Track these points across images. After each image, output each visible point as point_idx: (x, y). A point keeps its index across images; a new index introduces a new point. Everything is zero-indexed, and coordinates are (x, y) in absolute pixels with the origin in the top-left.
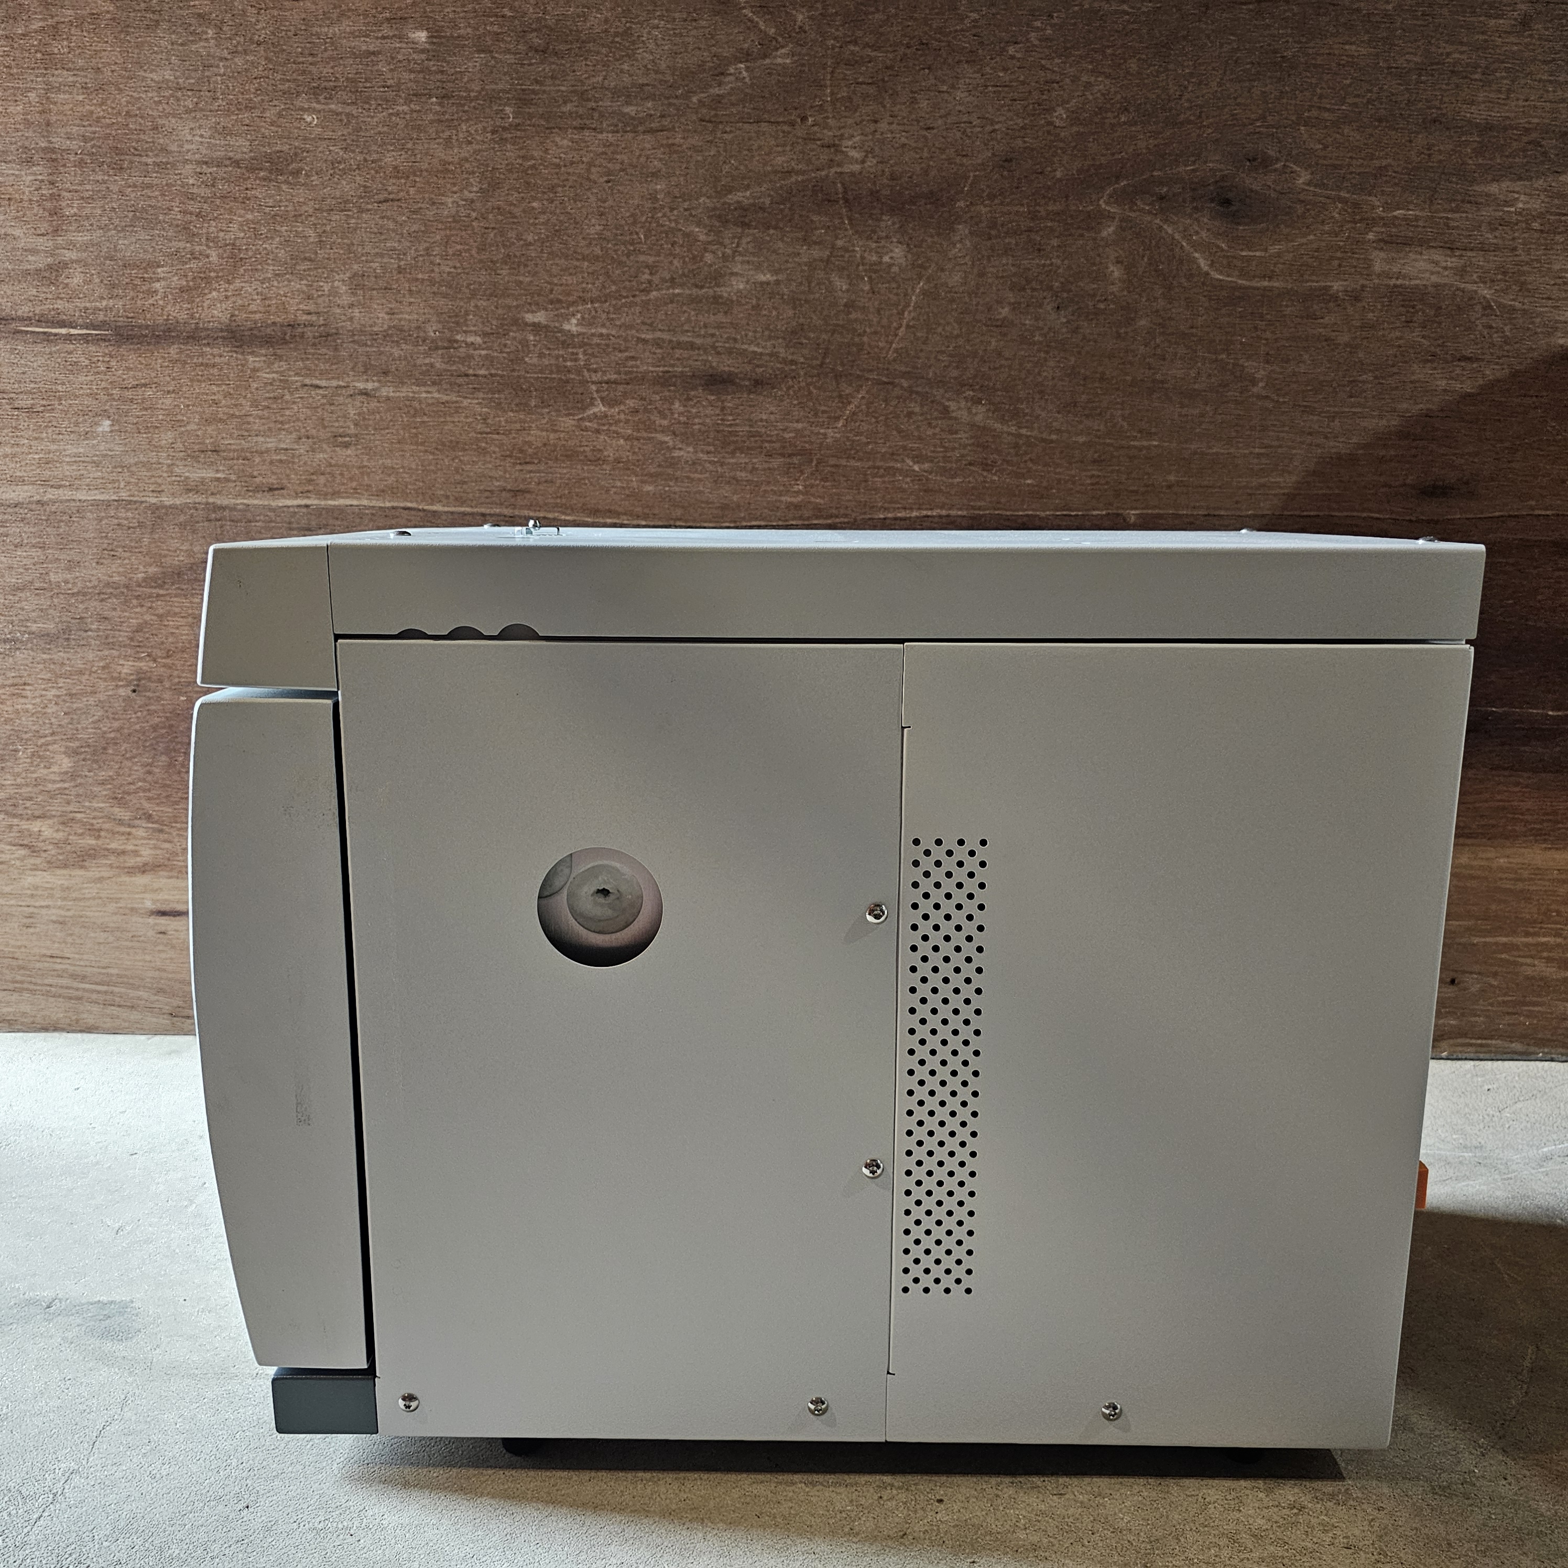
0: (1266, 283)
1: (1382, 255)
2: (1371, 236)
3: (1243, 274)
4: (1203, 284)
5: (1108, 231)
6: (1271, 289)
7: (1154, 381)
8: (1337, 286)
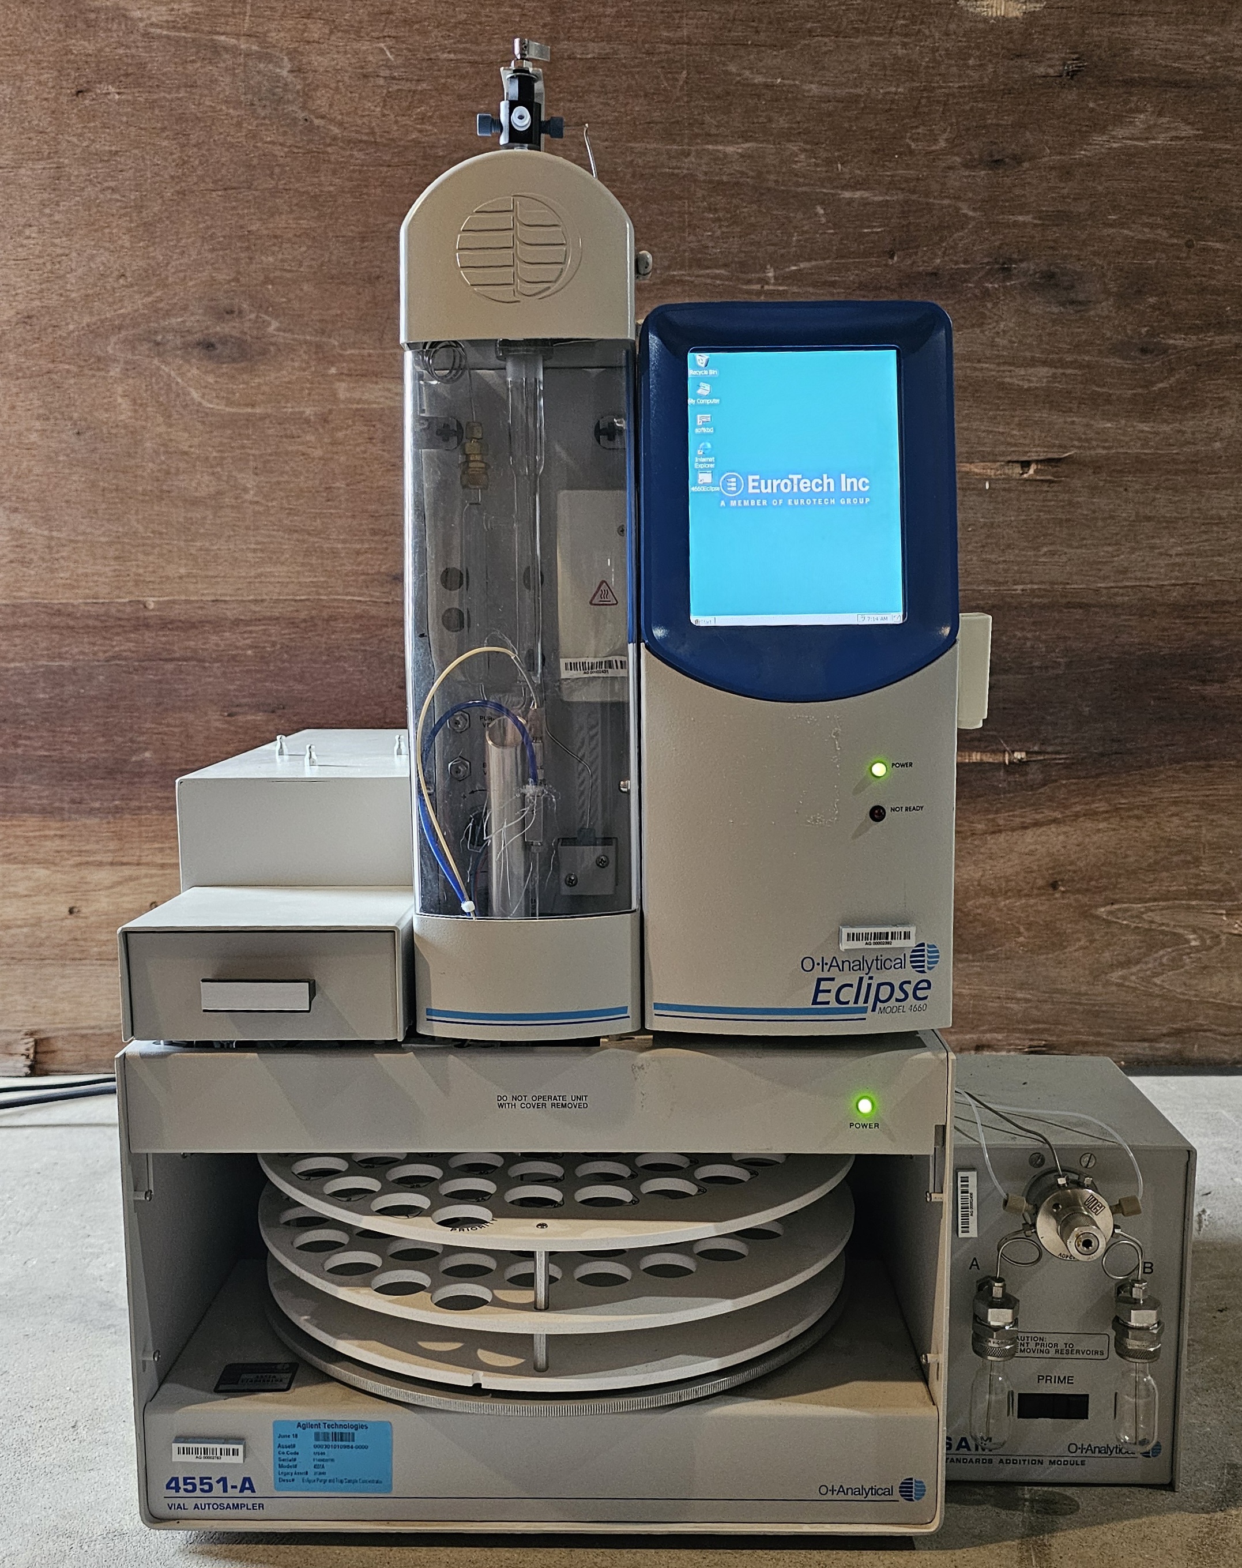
0: (249, 410)
1: (343, 385)
2: (333, 370)
3: (230, 403)
4: (198, 411)
5: (115, 371)
6: (255, 415)
7: (162, 491)
8: (308, 412)
